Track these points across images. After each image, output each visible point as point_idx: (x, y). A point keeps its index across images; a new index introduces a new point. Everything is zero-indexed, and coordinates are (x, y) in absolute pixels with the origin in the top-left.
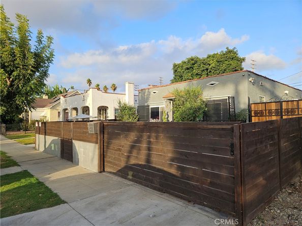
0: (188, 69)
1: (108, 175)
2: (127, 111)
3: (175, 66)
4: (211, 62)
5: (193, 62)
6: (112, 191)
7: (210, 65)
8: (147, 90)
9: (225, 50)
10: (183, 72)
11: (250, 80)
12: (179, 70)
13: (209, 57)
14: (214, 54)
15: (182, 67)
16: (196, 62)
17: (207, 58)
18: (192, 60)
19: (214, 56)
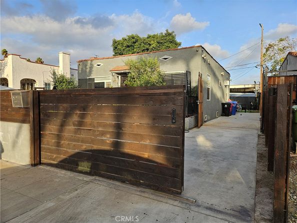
0: (128, 46)
1: (48, 168)
2: (64, 84)
3: (115, 42)
4: (152, 42)
5: (134, 40)
6: (61, 196)
7: (150, 45)
8: (89, 62)
9: (164, 32)
10: (124, 50)
11: (203, 56)
12: (119, 47)
13: (149, 37)
14: (154, 35)
15: (122, 44)
16: (137, 41)
17: (148, 38)
18: (133, 38)
19: (154, 37)
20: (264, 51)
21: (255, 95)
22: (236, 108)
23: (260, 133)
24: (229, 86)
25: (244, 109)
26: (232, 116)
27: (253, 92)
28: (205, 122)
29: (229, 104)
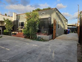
20: (79, 13)
21: (76, 27)
22: (69, 31)
23: (78, 43)
24: (67, 24)
25: (72, 32)
26: (68, 34)
27: (75, 26)
28: (57, 36)
29: (67, 30)
